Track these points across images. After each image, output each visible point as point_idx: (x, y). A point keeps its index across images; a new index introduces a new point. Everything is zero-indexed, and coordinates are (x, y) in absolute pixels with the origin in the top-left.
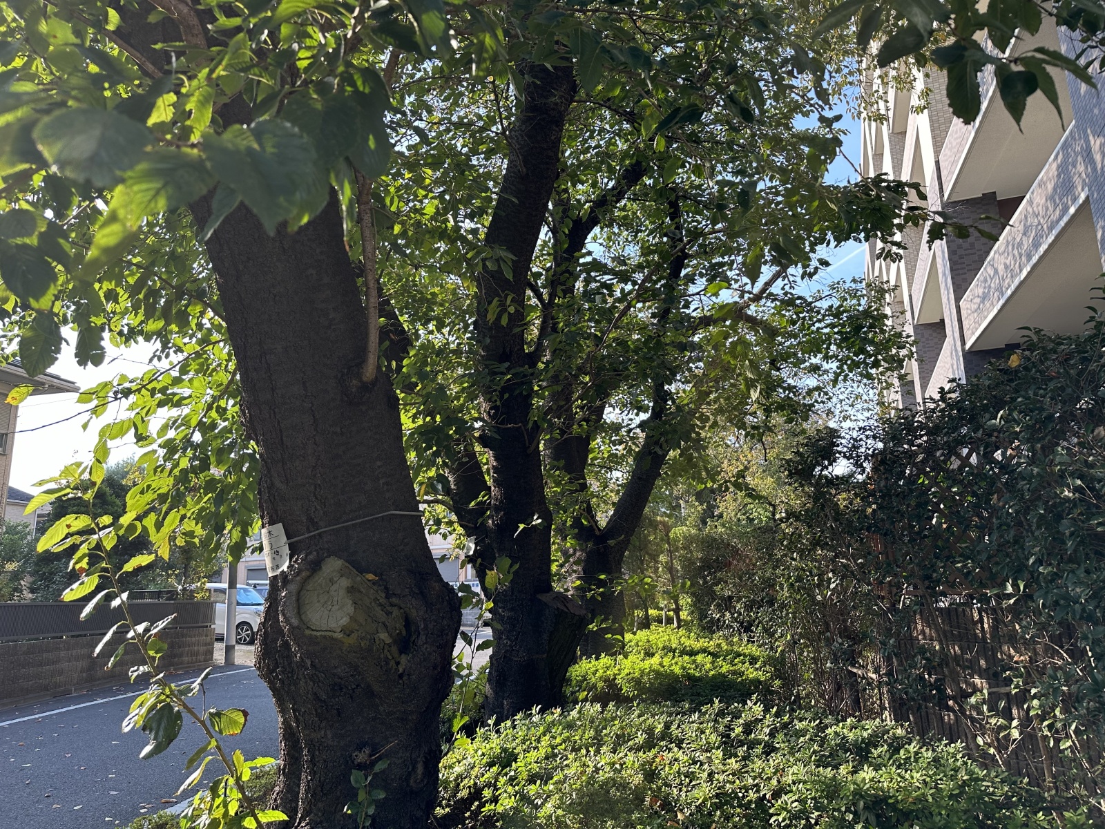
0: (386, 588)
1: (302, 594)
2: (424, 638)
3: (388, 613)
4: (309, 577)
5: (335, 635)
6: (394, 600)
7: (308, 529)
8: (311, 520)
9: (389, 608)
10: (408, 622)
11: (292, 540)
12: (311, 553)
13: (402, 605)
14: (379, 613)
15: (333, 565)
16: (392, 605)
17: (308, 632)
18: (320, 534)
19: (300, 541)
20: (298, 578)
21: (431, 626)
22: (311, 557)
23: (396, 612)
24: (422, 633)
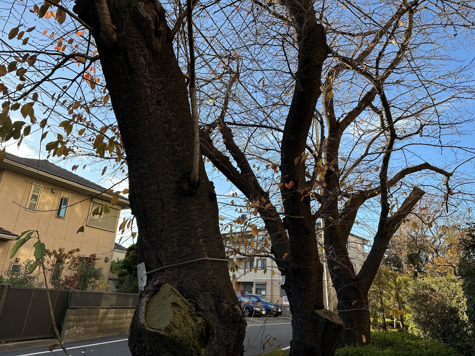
0: (196, 306)
1: (149, 304)
2: (216, 339)
3: (196, 321)
4: (153, 295)
5: (161, 333)
6: (200, 313)
7: (157, 265)
8: (158, 260)
9: (197, 318)
10: (208, 327)
11: (148, 272)
12: (156, 280)
13: (205, 317)
14: (190, 320)
15: (167, 288)
16: (199, 316)
17: (148, 329)
18: (163, 269)
19: (153, 273)
20: (148, 295)
21: (221, 332)
22: (155, 283)
23: (200, 320)
24: (215, 336)
